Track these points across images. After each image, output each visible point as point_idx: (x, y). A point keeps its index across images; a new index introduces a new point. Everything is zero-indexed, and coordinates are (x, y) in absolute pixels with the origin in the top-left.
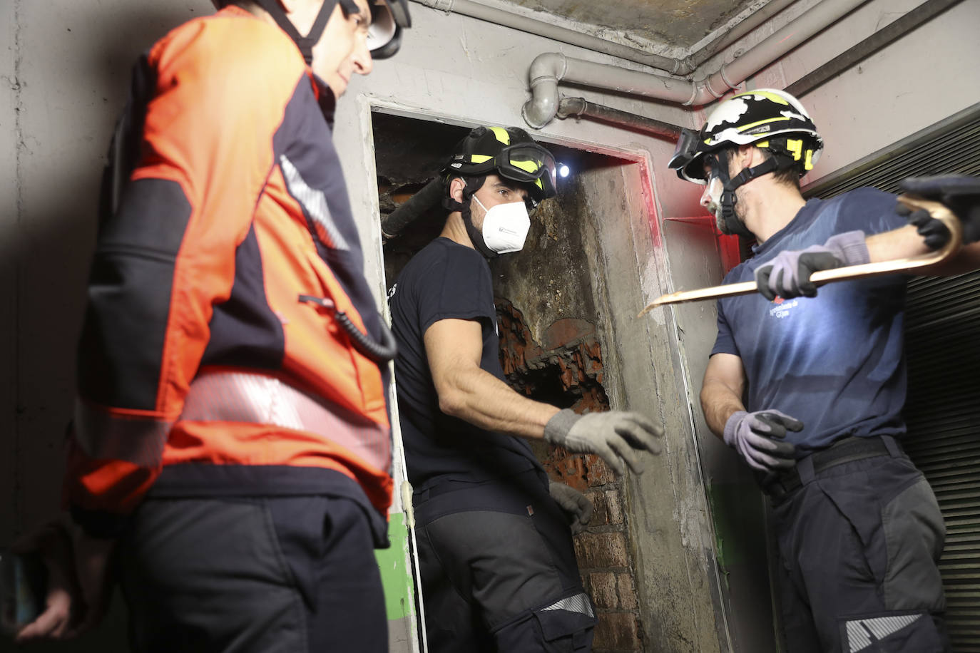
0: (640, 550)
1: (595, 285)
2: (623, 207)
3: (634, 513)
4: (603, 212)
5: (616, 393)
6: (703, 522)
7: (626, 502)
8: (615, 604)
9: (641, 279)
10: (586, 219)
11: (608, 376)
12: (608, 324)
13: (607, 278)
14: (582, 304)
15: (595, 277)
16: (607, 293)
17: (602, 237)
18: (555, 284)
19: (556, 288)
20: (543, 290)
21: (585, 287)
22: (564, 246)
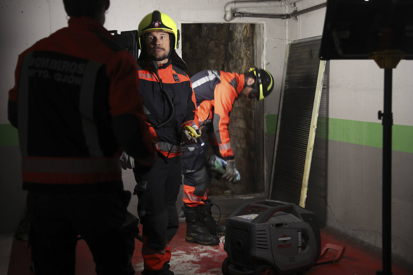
2: (260, 34)
10: (255, 33)
13: (257, 53)
15: (255, 51)
18: (248, 49)
19: (249, 50)
20: (246, 49)
21: (253, 53)
22: (251, 39)
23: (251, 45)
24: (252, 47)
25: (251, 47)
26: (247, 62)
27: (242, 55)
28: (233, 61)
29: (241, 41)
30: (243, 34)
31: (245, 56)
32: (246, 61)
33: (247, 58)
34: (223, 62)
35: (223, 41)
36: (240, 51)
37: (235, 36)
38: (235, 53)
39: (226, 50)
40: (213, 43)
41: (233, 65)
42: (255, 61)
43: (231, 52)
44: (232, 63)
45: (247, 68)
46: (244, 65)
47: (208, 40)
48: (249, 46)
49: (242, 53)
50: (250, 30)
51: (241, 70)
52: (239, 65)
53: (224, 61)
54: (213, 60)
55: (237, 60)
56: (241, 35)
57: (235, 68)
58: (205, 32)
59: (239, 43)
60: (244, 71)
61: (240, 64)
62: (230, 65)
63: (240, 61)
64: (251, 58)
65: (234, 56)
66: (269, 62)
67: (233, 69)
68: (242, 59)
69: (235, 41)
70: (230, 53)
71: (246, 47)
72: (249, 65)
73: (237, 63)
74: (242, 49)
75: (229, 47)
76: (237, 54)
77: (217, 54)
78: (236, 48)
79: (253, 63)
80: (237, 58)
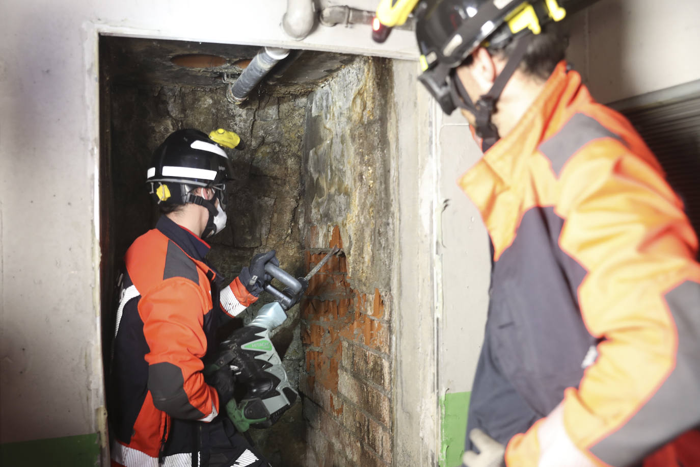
0: (397, 421)
1: (393, 172)
2: (415, 104)
3: (396, 388)
4: (403, 104)
5: (396, 280)
6: (432, 428)
7: (393, 376)
8: (380, 454)
9: (420, 182)
10: (393, 105)
12: (397, 215)
13: (399, 169)
14: (383, 186)
15: (393, 165)
16: (399, 184)
17: (400, 128)
18: (369, 160)
19: (369, 164)
20: (362, 162)
21: (387, 172)
22: (376, 127)
23: (377, 144)
24: (383, 151)
25: (378, 154)
26: (364, 203)
27: (348, 181)
28: (320, 200)
29: (343, 142)
30: (349, 119)
31: (358, 184)
32: (360, 198)
33: (364, 190)
34: (293, 204)
35: (295, 148)
36: (340, 170)
37: (325, 128)
38: (327, 177)
39: (303, 173)
40: (268, 151)
41: (321, 210)
42: (392, 197)
43: (315, 176)
44: (319, 205)
45: (363, 221)
46: (355, 209)
47: (254, 143)
48: (372, 149)
49: (348, 173)
50: (373, 98)
51: (344, 225)
52: (338, 209)
53: (297, 201)
54: (268, 196)
55: (330, 198)
56: (344, 121)
57: (326, 219)
58: (245, 121)
59: (337, 148)
60: (353, 228)
61: (340, 207)
62: (314, 211)
63: (341, 199)
64: (377, 187)
65: (324, 184)
66: (447, 198)
67: (320, 221)
68: (347, 194)
69: (326, 144)
70: (312, 179)
71: (362, 155)
72: (371, 211)
73: (332, 205)
74: (349, 163)
75: (311, 163)
76: (332, 179)
77: (279, 182)
78: (329, 162)
79: (384, 203)
80: (333, 190)
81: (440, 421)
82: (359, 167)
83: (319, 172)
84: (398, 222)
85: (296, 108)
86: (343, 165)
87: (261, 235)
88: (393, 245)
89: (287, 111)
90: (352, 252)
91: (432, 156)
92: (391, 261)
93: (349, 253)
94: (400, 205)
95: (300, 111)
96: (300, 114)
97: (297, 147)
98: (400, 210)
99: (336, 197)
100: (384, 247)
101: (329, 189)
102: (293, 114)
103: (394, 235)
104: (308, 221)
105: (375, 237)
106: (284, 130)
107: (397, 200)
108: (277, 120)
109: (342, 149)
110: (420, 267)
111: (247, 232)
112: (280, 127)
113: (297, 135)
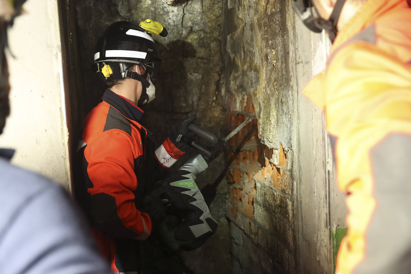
0: (299, 247)
1: (291, 54)
3: (298, 222)
5: (295, 139)
6: (326, 255)
7: (295, 212)
9: (313, 62)
11: (292, 124)
12: (295, 88)
13: (296, 52)
14: (284, 65)
15: (291, 48)
16: (296, 64)
18: (272, 44)
19: (273, 47)
20: (267, 46)
21: (286, 54)
22: (278, 17)
23: (278, 32)
24: (283, 37)
25: (279, 39)
26: (270, 78)
27: (257, 61)
28: (236, 75)
29: (252, 28)
30: (256, 11)
31: (265, 63)
32: (266, 74)
33: (269, 68)
34: (217, 77)
36: (251, 52)
37: (238, 18)
38: (241, 56)
39: (223, 53)
40: (195, 38)
41: (237, 83)
42: (291, 74)
43: (232, 56)
44: (235, 78)
45: (269, 92)
46: (263, 83)
47: (184, 32)
48: (274, 35)
49: (257, 54)
51: (255, 95)
52: (250, 82)
53: (219, 75)
54: (197, 72)
55: (244, 73)
56: (252, 12)
57: (241, 89)
58: (177, 16)
59: (248, 33)
60: (261, 97)
61: (252, 81)
62: (232, 83)
63: (252, 74)
64: (279, 66)
65: (239, 63)
67: (237, 91)
68: (257, 71)
69: (239, 30)
70: (230, 58)
71: (267, 40)
72: (275, 84)
73: (246, 79)
74: (257, 46)
75: (228, 45)
76: (245, 58)
77: (205, 61)
78: (242, 45)
79: (285, 79)
80: (246, 67)
81: (332, 250)
82: (265, 49)
83: (235, 53)
84: (296, 93)
85: (215, 2)
86: (253, 47)
87: (193, 102)
88: (293, 111)
89: (209, 5)
90: (261, 116)
91: (322, 42)
92: (291, 124)
93: (259, 117)
94: (297, 80)
95: (219, 5)
96: (219, 7)
97: (217, 33)
98: (297, 84)
99: (248, 72)
100: (286, 113)
101: (243, 66)
102: (214, 7)
103: (293, 104)
104: (228, 91)
105: (278, 105)
106: (207, 20)
107: (295, 76)
108: (201, 13)
109: (252, 35)
110: (314, 130)
111: (183, 101)
112: (204, 18)
113: (217, 24)
